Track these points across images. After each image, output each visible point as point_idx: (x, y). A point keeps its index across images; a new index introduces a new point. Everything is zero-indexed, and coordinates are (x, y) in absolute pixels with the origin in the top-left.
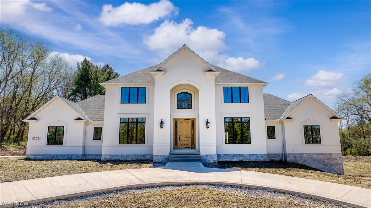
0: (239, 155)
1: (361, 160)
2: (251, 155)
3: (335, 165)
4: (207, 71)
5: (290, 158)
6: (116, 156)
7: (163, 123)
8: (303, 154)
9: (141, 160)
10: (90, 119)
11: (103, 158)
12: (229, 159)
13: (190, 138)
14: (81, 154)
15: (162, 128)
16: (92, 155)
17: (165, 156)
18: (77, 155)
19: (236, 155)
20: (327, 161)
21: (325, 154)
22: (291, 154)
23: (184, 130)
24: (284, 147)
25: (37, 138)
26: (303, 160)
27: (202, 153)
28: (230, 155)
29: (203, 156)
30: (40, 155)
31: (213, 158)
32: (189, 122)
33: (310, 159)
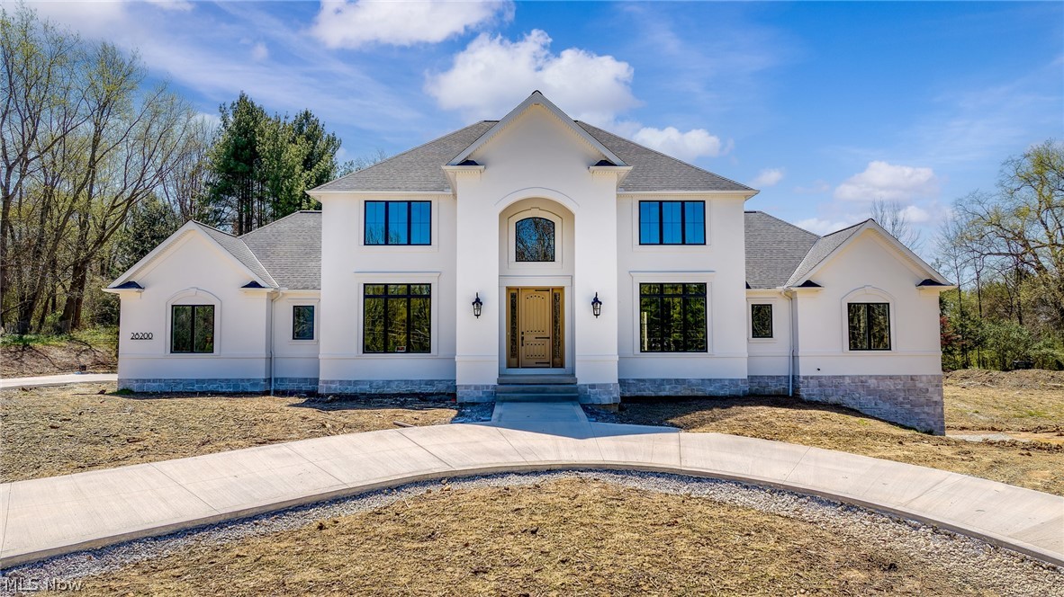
0: (677, 381)
1: (1002, 382)
2: (707, 382)
3: (922, 406)
4: (597, 165)
5: (808, 386)
6: (356, 383)
7: (481, 304)
8: (844, 376)
9: (422, 394)
10: (281, 286)
11: (322, 390)
12: (649, 390)
13: (549, 338)
14: (264, 377)
15: (478, 316)
16: (291, 380)
17: (488, 387)
18: (254, 379)
19: (669, 381)
20: (902, 394)
21: (899, 377)
22: (812, 378)
23: (535, 317)
24: (794, 358)
25: (143, 335)
26: (841, 393)
27: (582, 378)
28: (654, 381)
29: (583, 387)
30: (154, 381)
31: (610, 393)
32: (548, 296)
33: (861, 391)
